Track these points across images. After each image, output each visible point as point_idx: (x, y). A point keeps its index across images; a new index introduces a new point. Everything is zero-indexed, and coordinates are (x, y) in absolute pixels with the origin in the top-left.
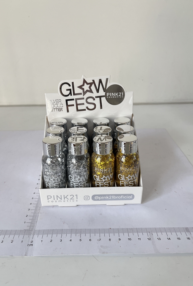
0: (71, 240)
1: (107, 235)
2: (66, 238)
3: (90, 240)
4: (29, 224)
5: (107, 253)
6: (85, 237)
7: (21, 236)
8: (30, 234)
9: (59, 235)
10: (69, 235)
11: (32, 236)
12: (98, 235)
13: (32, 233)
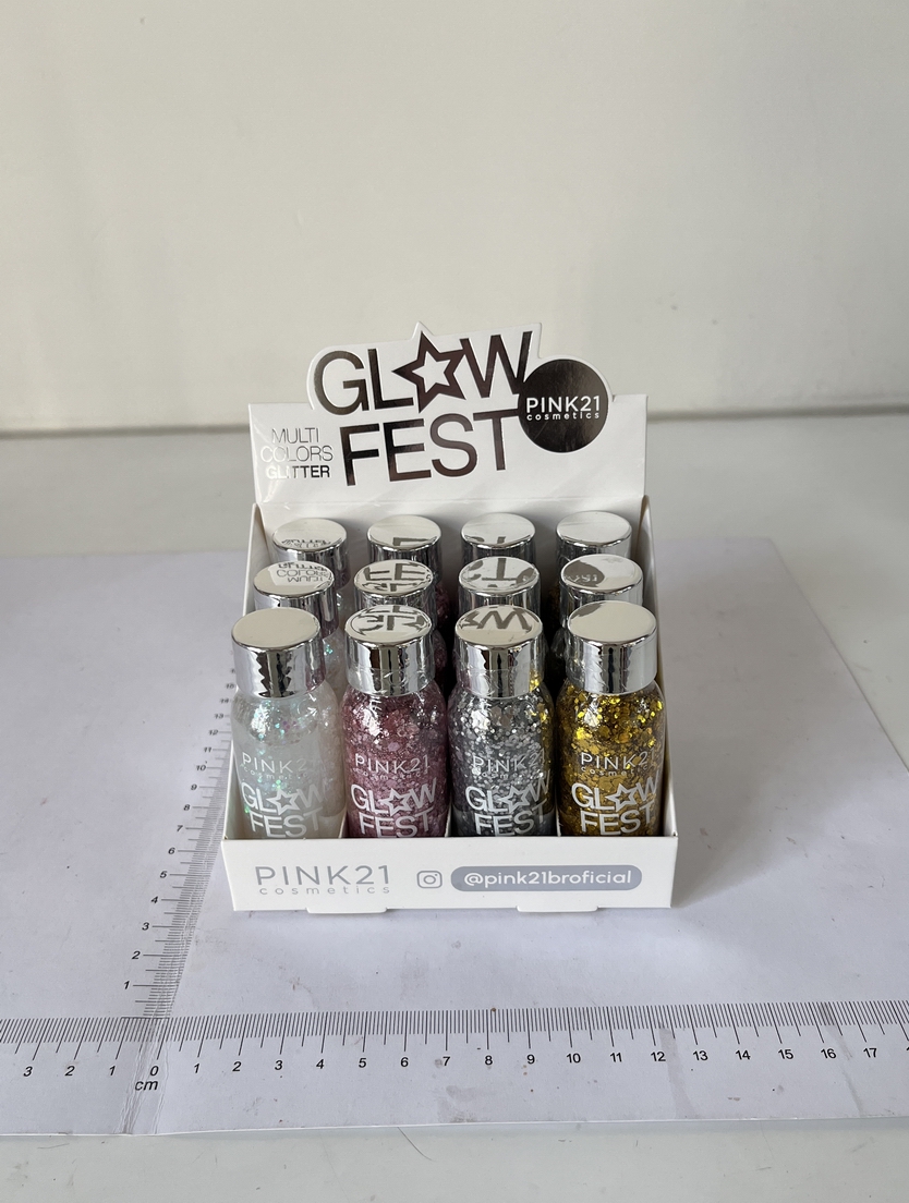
0: (320, 1064)
1: (478, 1038)
2: (302, 1052)
3: (404, 1063)
4: (145, 994)
5: (472, 1121)
6: (384, 1051)
7: (110, 1047)
8: (145, 1038)
9: (273, 1042)
10: (313, 1041)
11: (156, 1045)
12: (437, 1039)
13: (158, 1030)
